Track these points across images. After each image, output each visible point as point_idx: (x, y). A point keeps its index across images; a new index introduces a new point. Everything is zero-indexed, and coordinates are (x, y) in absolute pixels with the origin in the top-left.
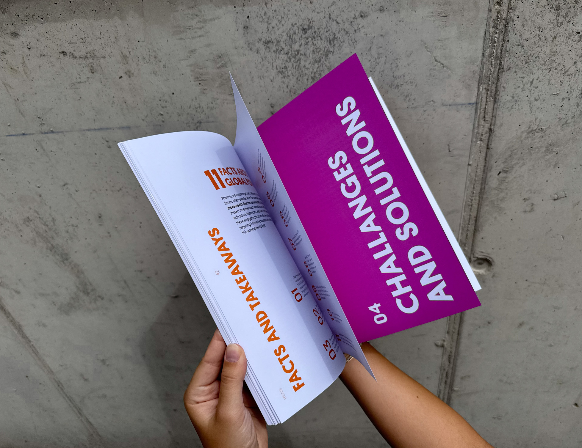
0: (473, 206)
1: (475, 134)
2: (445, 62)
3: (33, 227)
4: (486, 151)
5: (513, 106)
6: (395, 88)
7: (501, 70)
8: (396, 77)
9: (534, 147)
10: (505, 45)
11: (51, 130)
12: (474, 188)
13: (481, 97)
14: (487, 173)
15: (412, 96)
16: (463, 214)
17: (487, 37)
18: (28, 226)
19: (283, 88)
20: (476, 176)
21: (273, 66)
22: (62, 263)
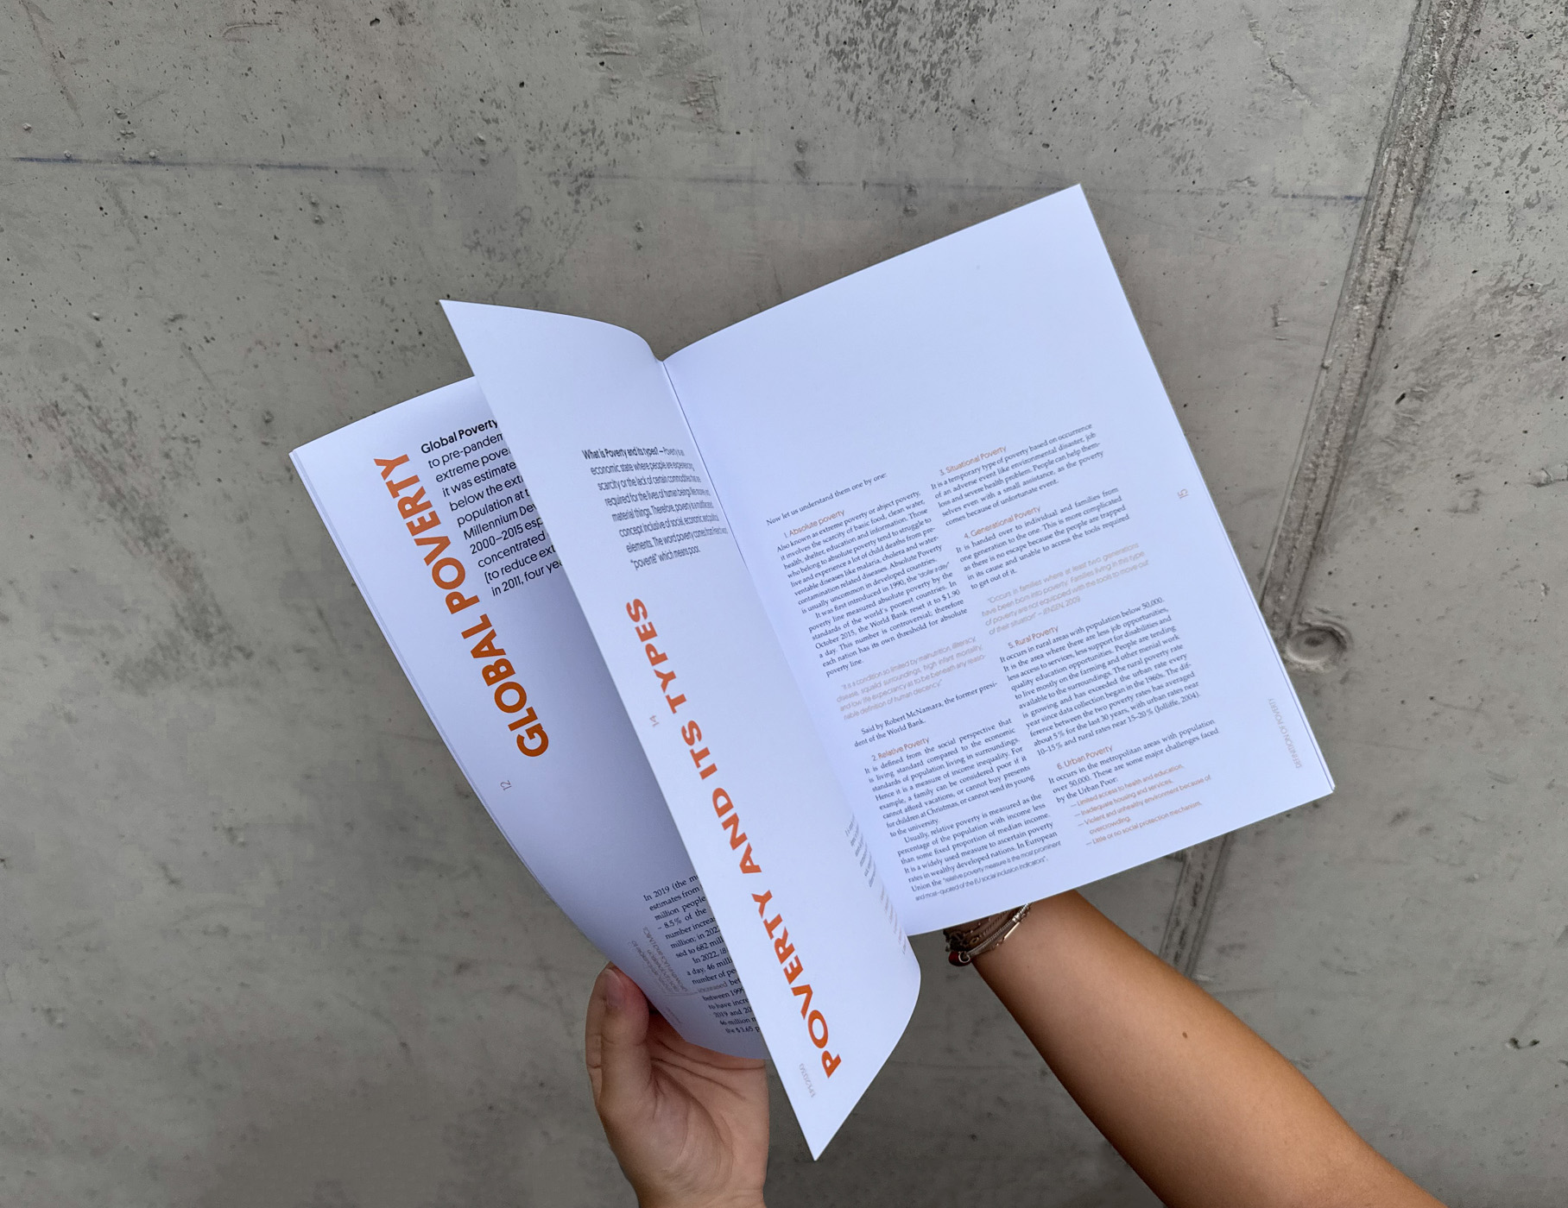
0: (1318, 482)
1: (1352, 283)
2: (1297, 75)
3: (69, 433)
4: (1375, 334)
5: (1464, 214)
6: (1152, 132)
7: (1447, 112)
8: (1156, 102)
9: (1504, 335)
10: (1467, 45)
11: (152, 154)
12: (1327, 430)
13: (1381, 182)
14: (1367, 395)
15: (1192, 161)
16: (1288, 500)
17: (1423, 14)
18: (51, 428)
19: (838, 99)
20: (1336, 401)
21: (817, 35)
22: (141, 544)
